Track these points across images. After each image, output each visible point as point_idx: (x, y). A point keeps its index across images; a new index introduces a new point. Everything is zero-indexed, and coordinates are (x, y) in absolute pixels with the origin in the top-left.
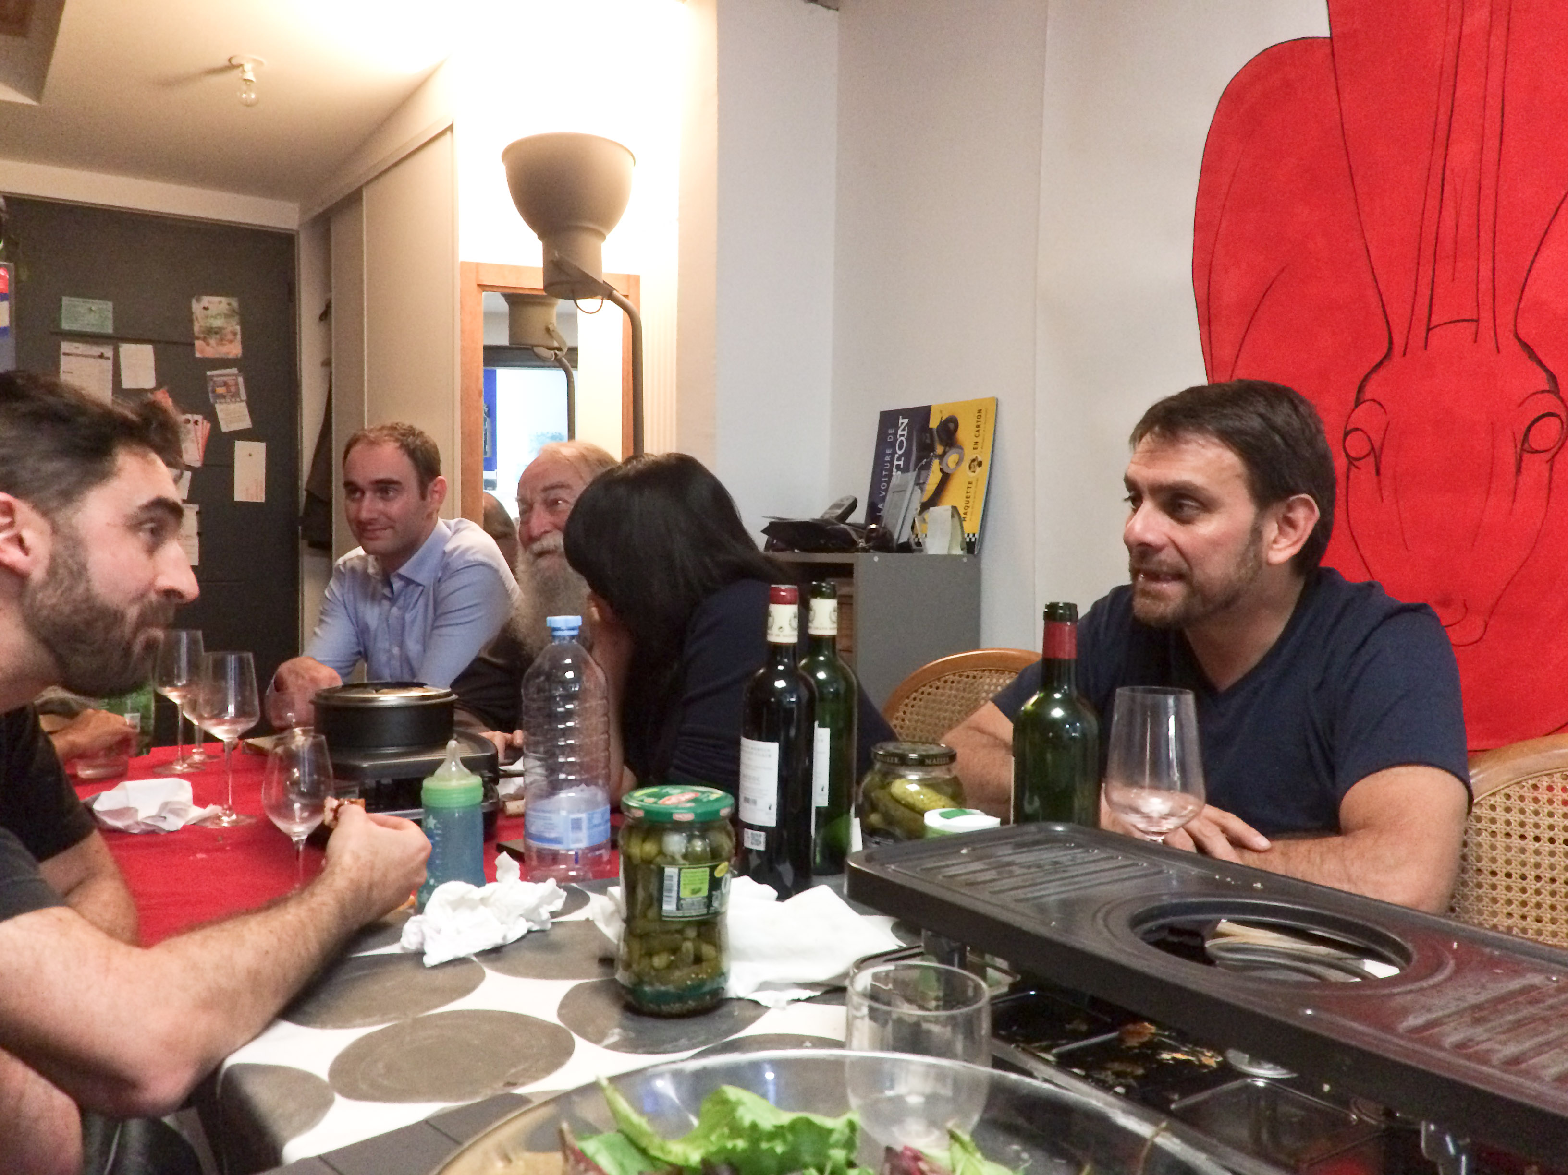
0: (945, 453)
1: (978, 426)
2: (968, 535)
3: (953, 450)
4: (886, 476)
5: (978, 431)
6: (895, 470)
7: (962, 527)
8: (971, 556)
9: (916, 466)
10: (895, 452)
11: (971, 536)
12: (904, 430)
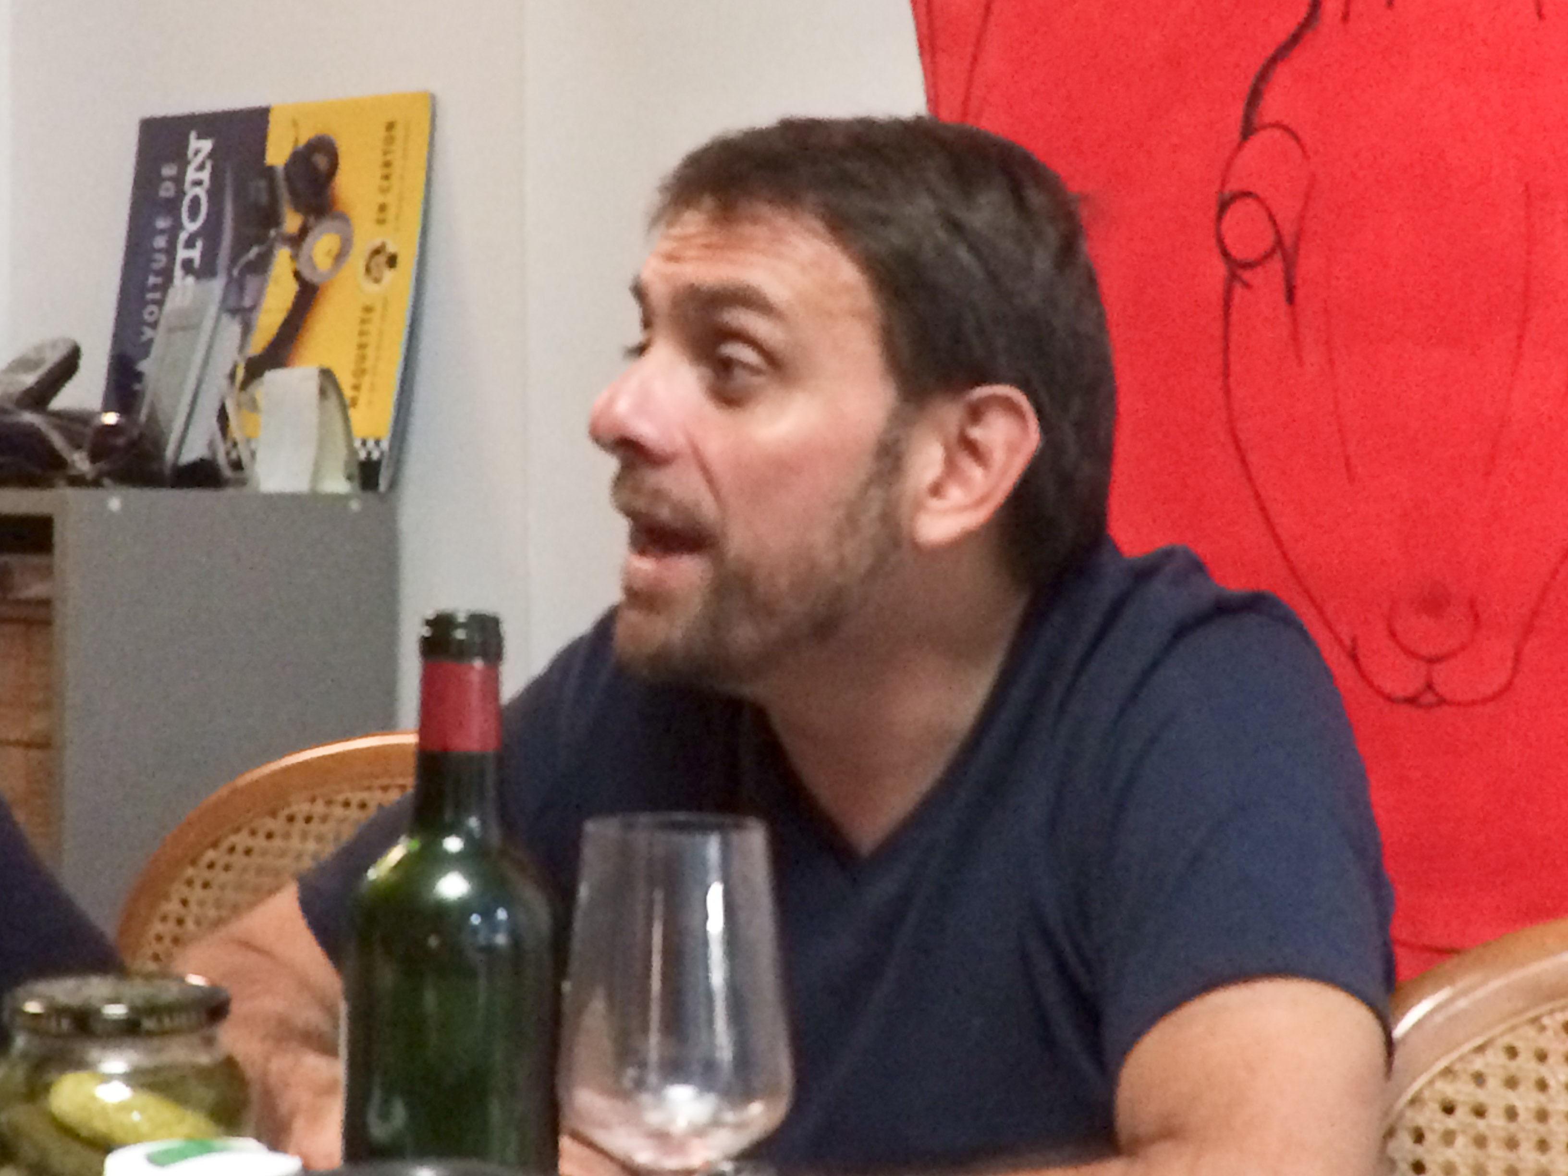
0: (304, 232)
1: (387, 164)
2: (364, 443)
3: (327, 224)
4: (155, 288)
5: (386, 177)
6: (178, 272)
7: (346, 420)
8: (370, 495)
9: (234, 260)
10: (178, 226)
11: (371, 444)
12: (201, 167)
